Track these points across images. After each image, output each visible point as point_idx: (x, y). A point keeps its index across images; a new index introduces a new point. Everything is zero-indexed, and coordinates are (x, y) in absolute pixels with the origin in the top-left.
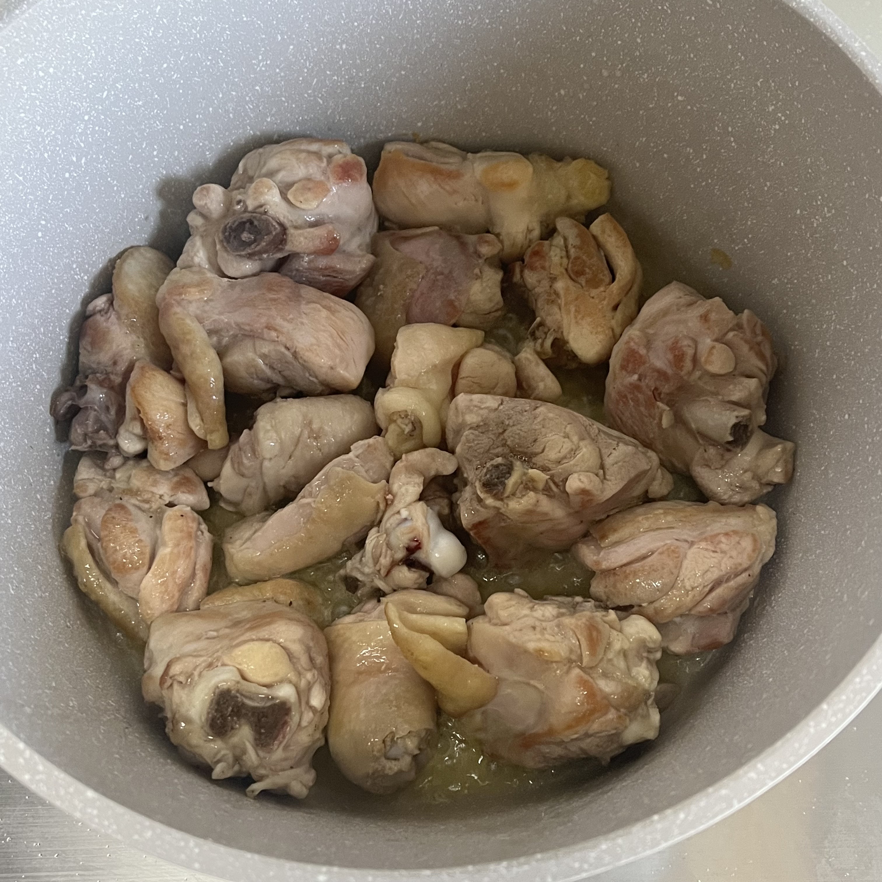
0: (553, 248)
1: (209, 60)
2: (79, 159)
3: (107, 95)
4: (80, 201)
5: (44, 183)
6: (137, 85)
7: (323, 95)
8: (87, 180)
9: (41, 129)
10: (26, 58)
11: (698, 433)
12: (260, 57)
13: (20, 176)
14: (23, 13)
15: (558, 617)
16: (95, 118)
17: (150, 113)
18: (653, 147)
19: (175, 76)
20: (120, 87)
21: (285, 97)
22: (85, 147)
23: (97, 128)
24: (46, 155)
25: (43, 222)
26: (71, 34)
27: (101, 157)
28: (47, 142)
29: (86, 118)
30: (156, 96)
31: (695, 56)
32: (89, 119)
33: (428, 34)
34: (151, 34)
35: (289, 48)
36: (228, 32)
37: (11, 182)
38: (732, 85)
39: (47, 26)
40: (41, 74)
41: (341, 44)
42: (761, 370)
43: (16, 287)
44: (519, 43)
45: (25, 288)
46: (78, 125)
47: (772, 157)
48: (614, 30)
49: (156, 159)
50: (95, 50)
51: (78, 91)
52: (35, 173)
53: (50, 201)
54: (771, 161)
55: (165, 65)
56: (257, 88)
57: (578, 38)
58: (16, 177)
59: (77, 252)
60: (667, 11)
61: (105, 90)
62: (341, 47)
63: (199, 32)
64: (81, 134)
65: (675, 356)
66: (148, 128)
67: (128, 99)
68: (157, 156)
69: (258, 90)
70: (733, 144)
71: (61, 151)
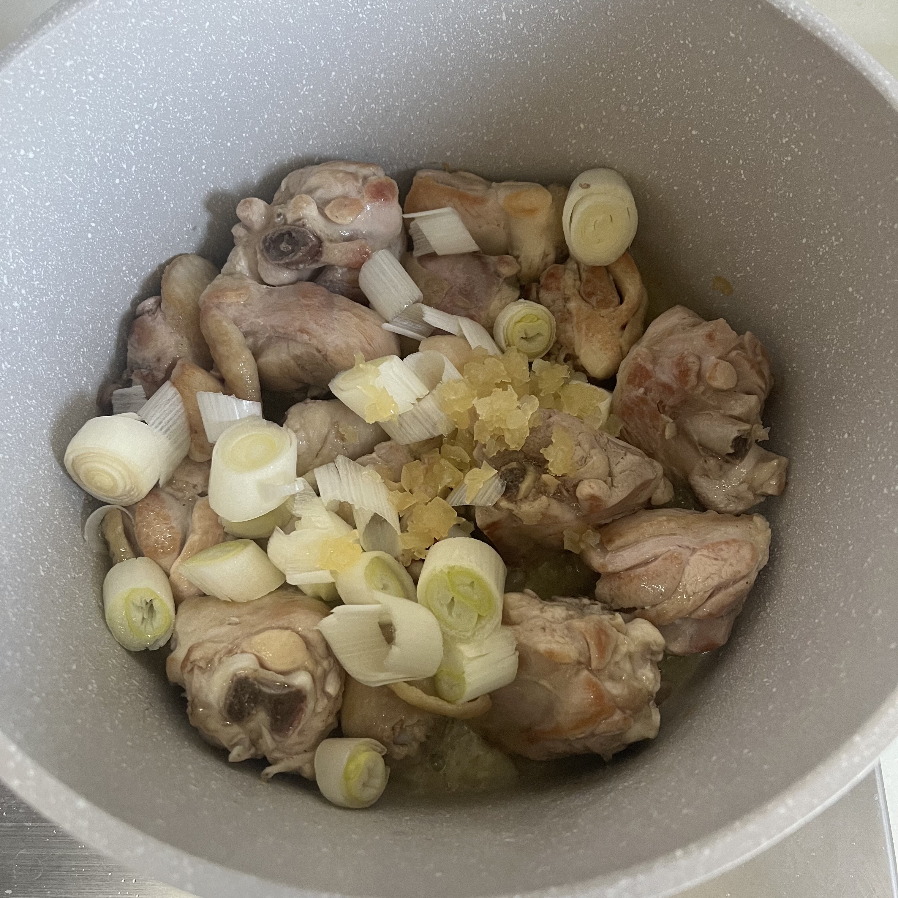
0: (567, 271)
1: (256, 81)
2: (129, 167)
3: (157, 107)
4: (130, 207)
5: (94, 186)
6: (186, 100)
7: (361, 122)
8: (137, 188)
9: (91, 133)
10: (75, 61)
11: (700, 445)
12: (304, 82)
13: (70, 177)
14: (72, 14)
15: (567, 619)
16: (145, 127)
17: (198, 128)
18: (664, 180)
19: (223, 94)
20: (170, 100)
21: (326, 122)
22: (135, 156)
23: (147, 138)
24: (96, 160)
25: (93, 225)
26: (121, 42)
27: (151, 167)
28: (97, 147)
29: (137, 127)
30: (205, 112)
31: (711, 90)
32: (140, 128)
33: (460, 67)
34: (200, 50)
35: (331, 74)
36: (274, 55)
37: (60, 182)
38: (747, 119)
39: (96, 30)
40: (91, 78)
41: (379, 74)
42: (761, 388)
43: (65, 284)
44: (544, 78)
45: (74, 285)
46: (128, 133)
47: (780, 189)
48: (635, 66)
49: (205, 173)
50: (145, 60)
51: (128, 100)
52: (84, 176)
53: (100, 205)
54: (780, 192)
55: (214, 83)
56: (301, 111)
57: (601, 73)
58: (66, 178)
59: (127, 256)
60: (688, 46)
61: (155, 101)
62: (379, 76)
63: (246, 52)
64: (131, 143)
65: (680, 372)
66: (197, 142)
67: (177, 112)
68: (205, 170)
69: (301, 113)
70: (743, 177)
71: (111, 158)
